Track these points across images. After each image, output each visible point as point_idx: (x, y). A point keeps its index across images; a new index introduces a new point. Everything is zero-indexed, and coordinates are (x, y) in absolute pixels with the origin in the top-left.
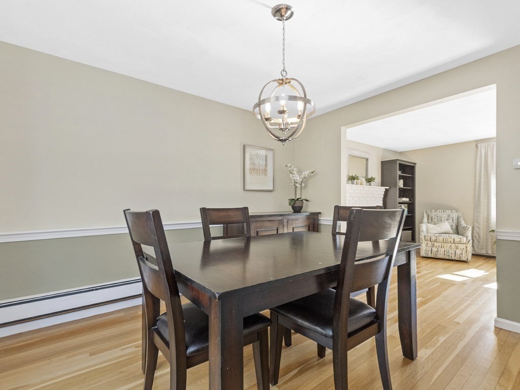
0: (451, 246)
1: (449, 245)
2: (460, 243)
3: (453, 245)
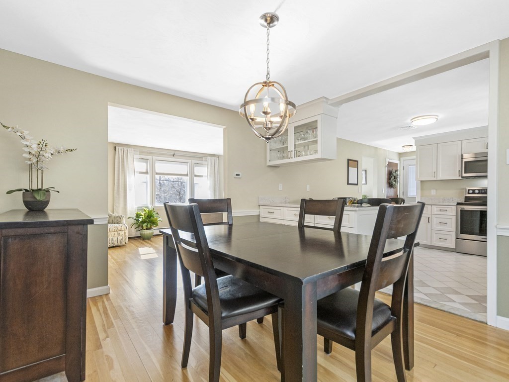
0: (114, 234)
1: (113, 233)
2: (121, 230)
3: (116, 233)
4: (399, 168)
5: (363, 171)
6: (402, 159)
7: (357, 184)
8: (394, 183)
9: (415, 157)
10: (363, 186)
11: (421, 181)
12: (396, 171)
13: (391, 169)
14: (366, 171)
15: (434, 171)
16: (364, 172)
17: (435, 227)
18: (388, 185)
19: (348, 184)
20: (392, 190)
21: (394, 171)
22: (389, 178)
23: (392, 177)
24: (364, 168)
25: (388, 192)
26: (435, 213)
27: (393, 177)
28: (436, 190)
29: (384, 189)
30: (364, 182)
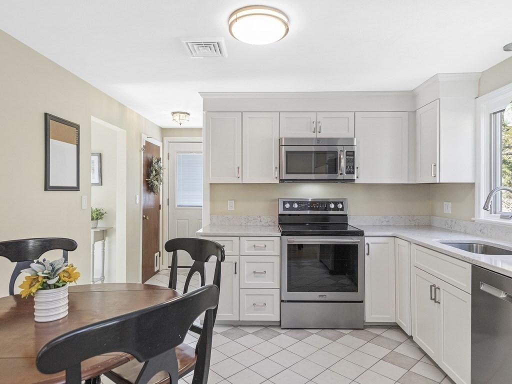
4: (161, 156)
5: (93, 154)
6: (166, 139)
7: (77, 189)
8: (156, 183)
9: (201, 139)
10: (94, 189)
11: (211, 184)
12: (159, 160)
13: (150, 156)
14: (100, 156)
15: (236, 167)
16: (95, 159)
17: (247, 282)
18: (146, 188)
19: (47, 187)
20: (152, 196)
21: (155, 161)
22: (147, 174)
23: (152, 172)
24: (95, 148)
25: (145, 200)
26: (247, 252)
27: (154, 172)
28: (235, 201)
29: (138, 197)
30: (95, 179)
